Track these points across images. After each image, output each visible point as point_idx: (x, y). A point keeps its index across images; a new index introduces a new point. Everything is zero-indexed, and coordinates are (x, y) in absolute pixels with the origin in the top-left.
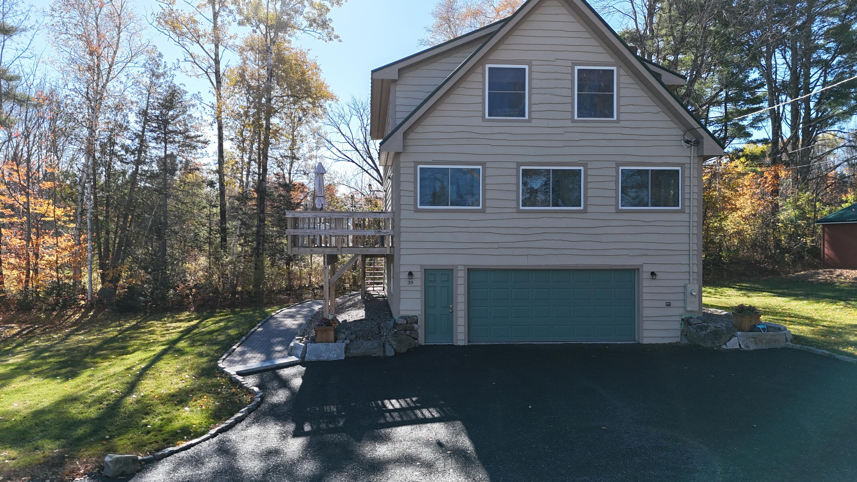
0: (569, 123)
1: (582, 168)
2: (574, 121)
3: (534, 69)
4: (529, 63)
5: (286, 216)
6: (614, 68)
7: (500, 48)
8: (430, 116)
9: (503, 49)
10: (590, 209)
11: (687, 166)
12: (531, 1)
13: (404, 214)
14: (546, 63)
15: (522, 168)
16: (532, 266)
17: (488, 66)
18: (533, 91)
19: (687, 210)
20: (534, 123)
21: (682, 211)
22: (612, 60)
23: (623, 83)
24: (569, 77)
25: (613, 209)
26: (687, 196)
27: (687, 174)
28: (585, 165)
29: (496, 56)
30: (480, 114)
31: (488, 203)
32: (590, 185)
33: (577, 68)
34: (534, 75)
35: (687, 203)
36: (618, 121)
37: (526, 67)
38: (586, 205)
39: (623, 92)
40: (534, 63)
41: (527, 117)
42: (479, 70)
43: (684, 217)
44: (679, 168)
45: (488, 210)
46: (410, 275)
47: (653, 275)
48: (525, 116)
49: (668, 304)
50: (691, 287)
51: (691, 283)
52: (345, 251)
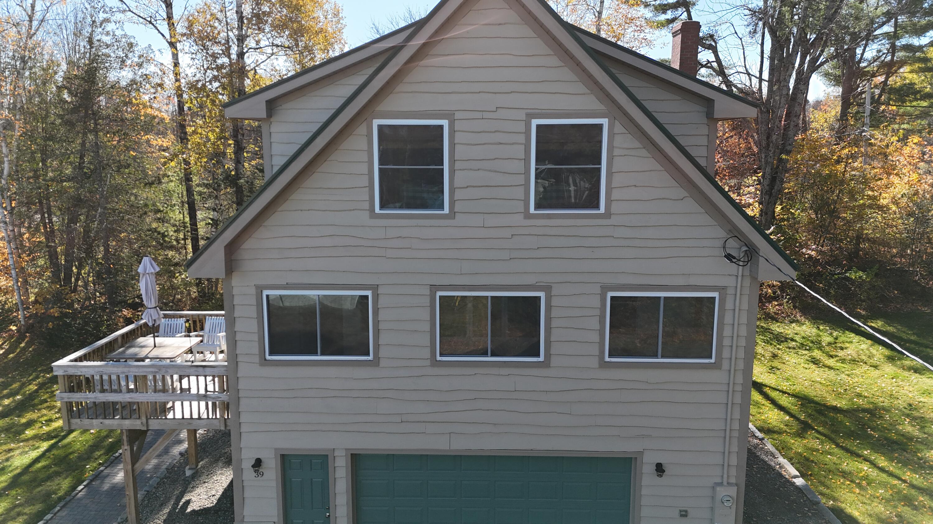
0: (519, 219)
1: (542, 294)
2: (528, 216)
3: (458, 126)
4: (450, 116)
5: (55, 374)
6: (604, 122)
7: (396, 90)
8: (279, 209)
9: (401, 92)
10: (554, 361)
11: (731, 291)
12: (449, 2)
13: (243, 370)
14: (479, 115)
15: (439, 294)
16: (457, 450)
17: (376, 122)
18: (458, 165)
19: (725, 365)
20: (460, 219)
21: (716, 366)
22: (602, 107)
23: (620, 148)
24: (521, 138)
25: (594, 362)
26: (727, 342)
27: (729, 305)
28: (547, 289)
29: (390, 103)
30: (366, 205)
31: (382, 353)
32: (554, 324)
33: (535, 122)
34: (458, 137)
35: (726, 354)
36: (608, 215)
37: (445, 123)
38: (548, 355)
39: (618, 164)
40: (458, 115)
41: (446, 210)
42: (362, 129)
43: (718, 376)
44: (715, 294)
45: (383, 363)
46: (258, 463)
47: (660, 469)
48: (443, 208)
49: (684, 513)
50: (722, 492)
51: (725, 483)
52: (154, 424)
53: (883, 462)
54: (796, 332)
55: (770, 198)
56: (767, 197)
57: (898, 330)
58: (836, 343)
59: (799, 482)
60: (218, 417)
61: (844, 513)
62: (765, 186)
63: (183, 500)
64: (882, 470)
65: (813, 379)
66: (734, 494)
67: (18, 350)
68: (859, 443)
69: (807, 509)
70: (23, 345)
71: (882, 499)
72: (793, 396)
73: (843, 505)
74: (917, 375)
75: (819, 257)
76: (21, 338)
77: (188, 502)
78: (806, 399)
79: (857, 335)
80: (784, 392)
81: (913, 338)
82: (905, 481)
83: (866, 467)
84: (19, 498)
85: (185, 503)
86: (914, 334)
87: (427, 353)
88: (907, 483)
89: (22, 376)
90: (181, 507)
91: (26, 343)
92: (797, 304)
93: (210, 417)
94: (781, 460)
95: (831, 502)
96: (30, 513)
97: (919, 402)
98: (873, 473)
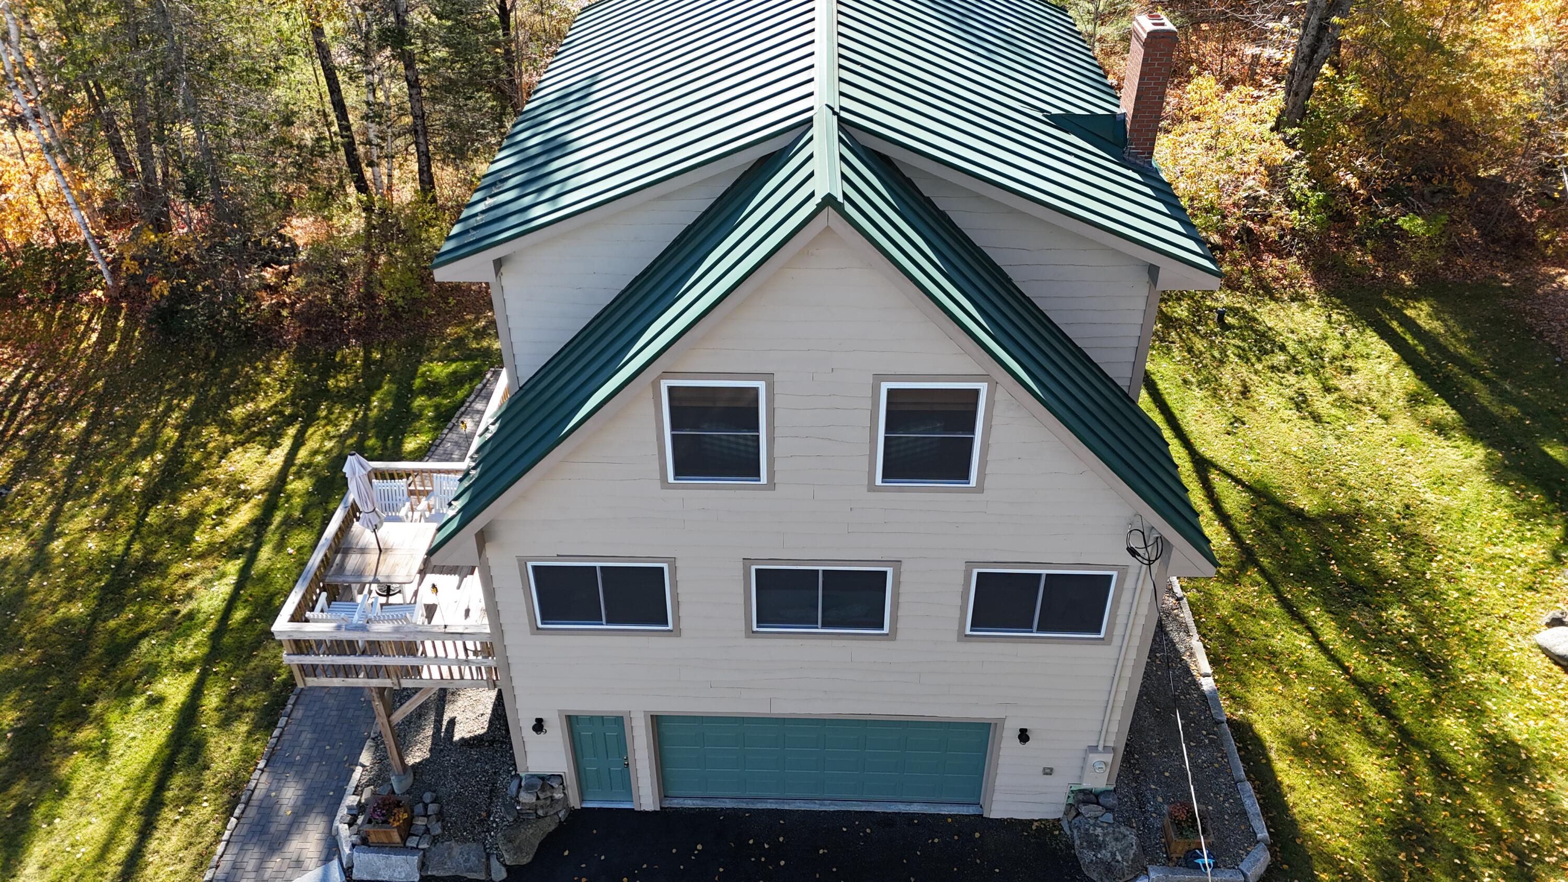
1: (888, 569)
2: (873, 488)
4: (767, 377)
10: (901, 634)
15: (755, 566)
16: (779, 714)
17: (665, 382)
18: (779, 432)
20: (782, 491)
21: (1104, 643)
24: (866, 404)
25: (952, 635)
26: (1121, 620)
28: (896, 564)
30: (657, 474)
31: (684, 623)
32: (903, 598)
35: (1119, 631)
37: (761, 385)
38: (894, 628)
41: (764, 481)
45: (684, 633)
46: (539, 726)
47: (1024, 736)
48: (759, 475)
49: (1048, 771)
50: (1095, 758)
51: (1100, 748)
52: (407, 683)
53: (1329, 633)
54: (1292, 326)
55: (1307, 69)
56: (1303, 66)
57: (1448, 329)
58: (1345, 357)
59: (1208, 684)
60: (485, 678)
61: (1252, 730)
62: (1304, 46)
63: (445, 723)
64: (1323, 647)
65: (1286, 449)
66: (1110, 761)
67: (118, 335)
68: (1311, 592)
69: (1204, 733)
70: (121, 323)
71: (1308, 703)
72: (1248, 488)
73: (1254, 716)
74: (1441, 438)
75: (1362, 191)
76: (114, 310)
77: (452, 722)
78: (1265, 497)
79: (1382, 338)
80: (1238, 481)
81: (1463, 350)
82: (1346, 670)
83: (1303, 641)
84: (233, 679)
85: (449, 722)
86: (1468, 340)
87: (742, 625)
88: (1348, 673)
89: (149, 404)
90: (446, 729)
91: (125, 319)
92: (1310, 263)
93: (475, 677)
94: (1196, 643)
95: (1241, 712)
96: (256, 708)
97: (1422, 502)
98: (1310, 653)
